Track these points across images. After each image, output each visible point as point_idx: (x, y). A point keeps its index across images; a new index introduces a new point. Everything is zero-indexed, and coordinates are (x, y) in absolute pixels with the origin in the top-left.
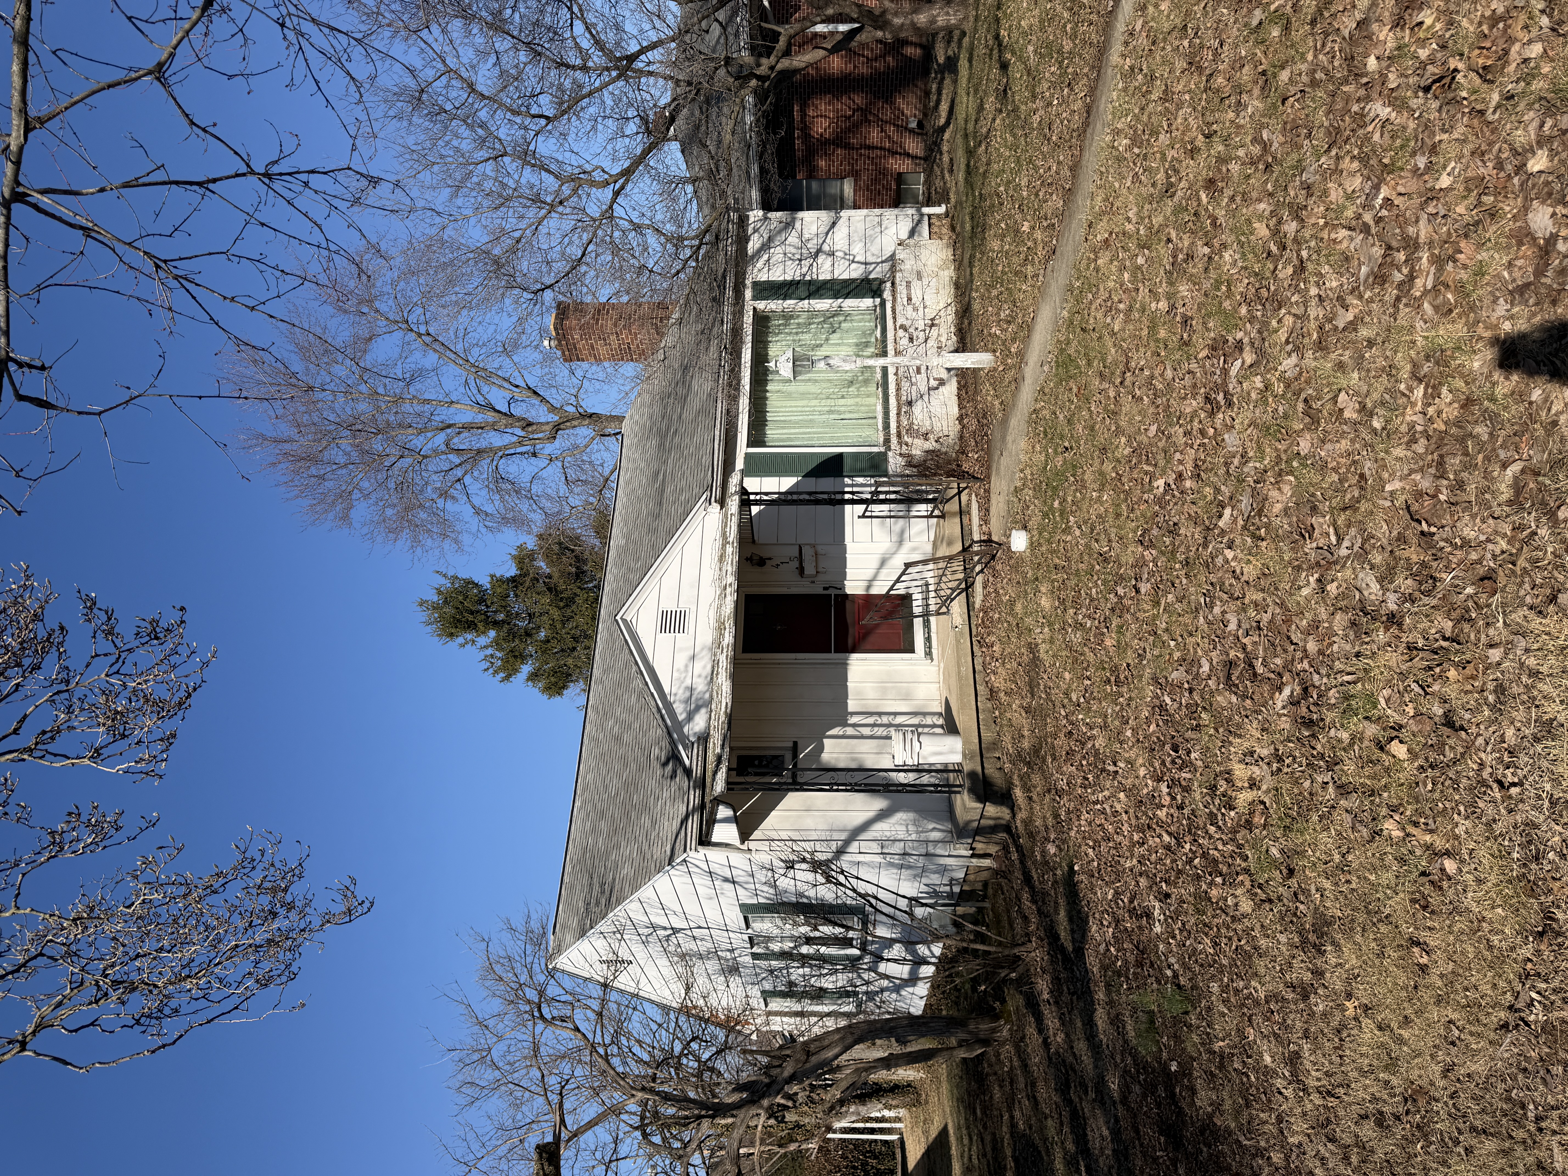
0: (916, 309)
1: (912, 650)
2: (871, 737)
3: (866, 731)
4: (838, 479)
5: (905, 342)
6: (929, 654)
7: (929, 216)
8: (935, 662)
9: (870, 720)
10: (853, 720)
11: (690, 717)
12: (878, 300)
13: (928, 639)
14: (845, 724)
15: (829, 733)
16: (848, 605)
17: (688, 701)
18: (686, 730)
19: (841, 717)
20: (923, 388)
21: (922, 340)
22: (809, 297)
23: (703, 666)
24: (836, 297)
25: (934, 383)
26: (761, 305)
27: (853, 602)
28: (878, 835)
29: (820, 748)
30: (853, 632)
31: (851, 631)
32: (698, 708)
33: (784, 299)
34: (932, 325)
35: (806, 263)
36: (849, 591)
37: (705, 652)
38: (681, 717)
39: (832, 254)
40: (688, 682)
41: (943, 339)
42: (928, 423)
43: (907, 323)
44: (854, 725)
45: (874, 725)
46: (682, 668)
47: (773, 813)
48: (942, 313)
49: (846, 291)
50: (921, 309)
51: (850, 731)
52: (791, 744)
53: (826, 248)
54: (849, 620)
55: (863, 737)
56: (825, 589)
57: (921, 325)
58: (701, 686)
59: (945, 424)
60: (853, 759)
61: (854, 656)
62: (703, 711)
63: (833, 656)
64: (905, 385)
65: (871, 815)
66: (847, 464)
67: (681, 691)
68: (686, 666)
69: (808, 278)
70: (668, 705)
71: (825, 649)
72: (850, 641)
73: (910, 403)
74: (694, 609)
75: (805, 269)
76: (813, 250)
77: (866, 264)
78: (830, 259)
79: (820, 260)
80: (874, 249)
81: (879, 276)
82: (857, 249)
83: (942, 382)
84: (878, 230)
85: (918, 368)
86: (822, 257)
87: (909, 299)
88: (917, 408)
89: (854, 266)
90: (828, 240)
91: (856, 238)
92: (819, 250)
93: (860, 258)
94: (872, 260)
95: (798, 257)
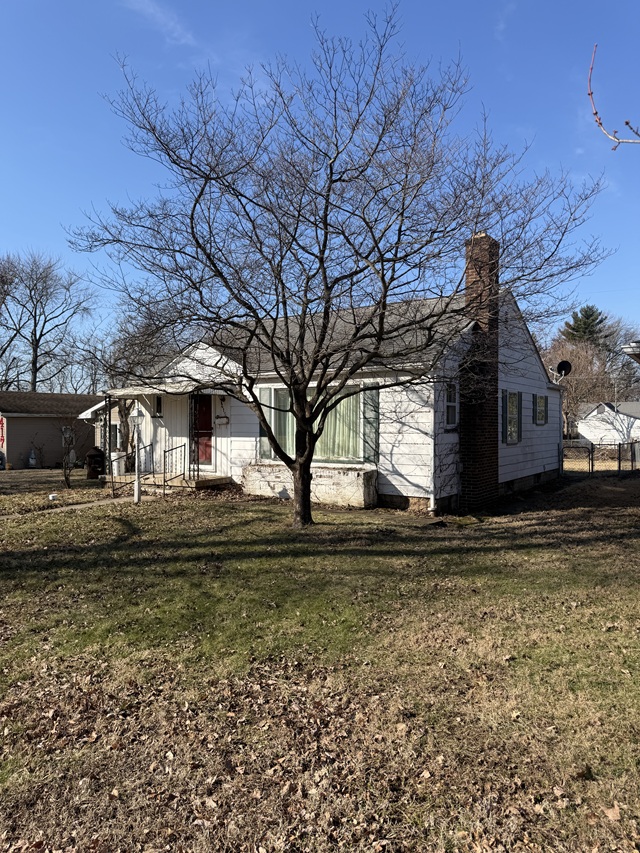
10: (170, 439)
12: (362, 460)
14: (169, 436)
15: (167, 430)
16: (207, 438)
20: (268, 479)
25: (272, 484)
27: (208, 440)
30: (197, 439)
35: (393, 416)
39: (399, 432)
51: (167, 438)
53: (406, 428)
54: (202, 438)
59: (251, 487)
69: (381, 417)
75: (388, 415)
76: (403, 420)
77: (391, 454)
78: (395, 431)
79: (395, 424)
80: (403, 460)
81: (381, 461)
82: (403, 449)
83: (273, 488)
84: (419, 463)
85: (279, 477)
86: (398, 426)
87: (321, 477)
88: (257, 474)
89: (390, 446)
90: (411, 430)
91: (413, 448)
92: (404, 424)
93: (396, 450)
94: (395, 458)
95: (398, 410)
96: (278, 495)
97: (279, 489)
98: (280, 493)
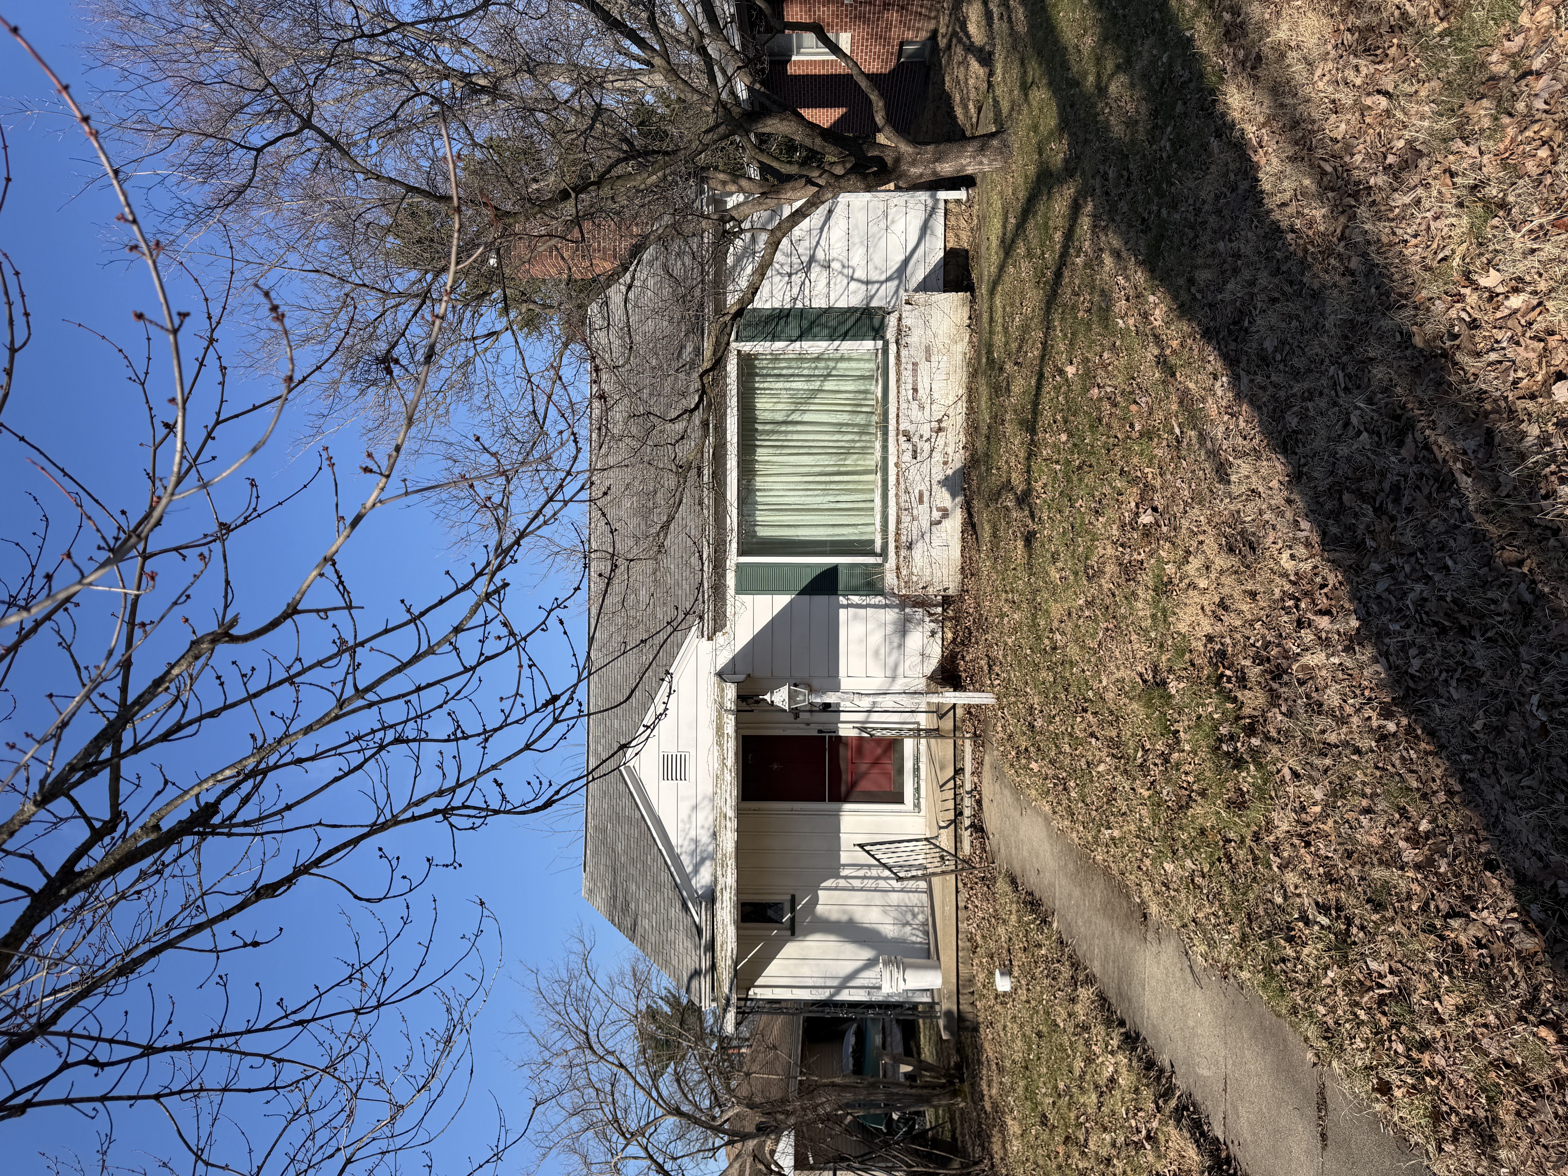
0: (922, 407)
1: (901, 801)
2: (862, 890)
3: (857, 883)
4: (833, 597)
5: (907, 457)
6: (917, 805)
7: (946, 201)
8: (923, 813)
9: (861, 873)
10: (844, 873)
11: (696, 871)
12: (880, 343)
13: (917, 790)
14: (838, 877)
15: (823, 885)
16: (842, 750)
17: (693, 853)
18: (693, 882)
19: (833, 869)
20: (925, 524)
21: (926, 454)
22: (800, 338)
23: (705, 818)
24: (831, 338)
25: (936, 515)
26: (747, 347)
27: (846, 744)
28: (865, 983)
29: (815, 901)
30: (846, 777)
31: (844, 777)
32: (703, 861)
33: (773, 340)
34: (940, 429)
35: (797, 279)
36: (842, 733)
37: (706, 802)
38: (689, 869)
39: (827, 266)
40: (692, 834)
41: (950, 450)
42: (927, 572)
43: (911, 428)
44: (846, 877)
45: (864, 878)
46: (686, 818)
47: (775, 962)
48: (951, 412)
49: (843, 329)
50: (927, 407)
51: (842, 883)
52: (789, 897)
53: (820, 255)
54: (843, 766)
55: (853, 889)
56: (820, 731)
57: (925, 430)
58: (705, 838)
59: (945, 572)
60: (844, 912)
61: (847, 806)
62: (708, 863)
63: (827, 806)
64: (906, 519)
65: (859, 964)
66: (843, 580)
67: (686, 843)
68: (690, 817)
69: (799, 305)
70: (676, 858)
71: (819, 798)
72: (843, 789)
73: (910, 547)
74: (693, 753)
75: (795, 290)
76: (805, 259)
77: (867, 283)
78: (825, 274)
79: (813, 276)
80: (878, 258)
81: (882, 304)
82: (857, 258)
83: (945, 513)
84: (883, 225)
85: (921, 495)
86: (815, 270)
87: (915, 390)
88: (918, 552)
89: (853, 285)
90: (822, 242)
91: (856, 239)
92: (812, 259)
93: (860, 274)
94: (874, 276)
95: (787, 269)
96: (959, 499)
97: (944, 498)
98: (954, 496)
